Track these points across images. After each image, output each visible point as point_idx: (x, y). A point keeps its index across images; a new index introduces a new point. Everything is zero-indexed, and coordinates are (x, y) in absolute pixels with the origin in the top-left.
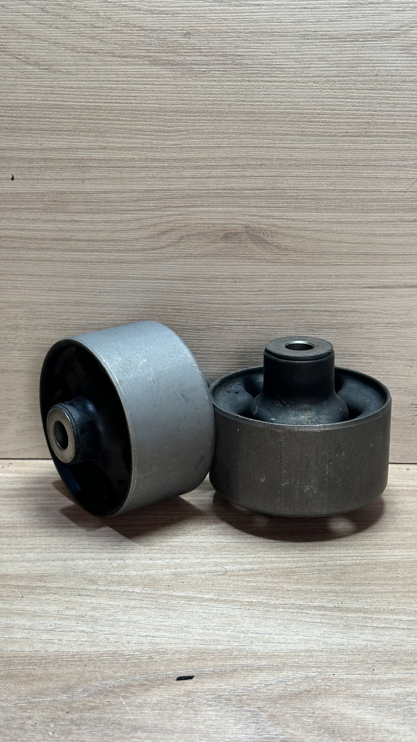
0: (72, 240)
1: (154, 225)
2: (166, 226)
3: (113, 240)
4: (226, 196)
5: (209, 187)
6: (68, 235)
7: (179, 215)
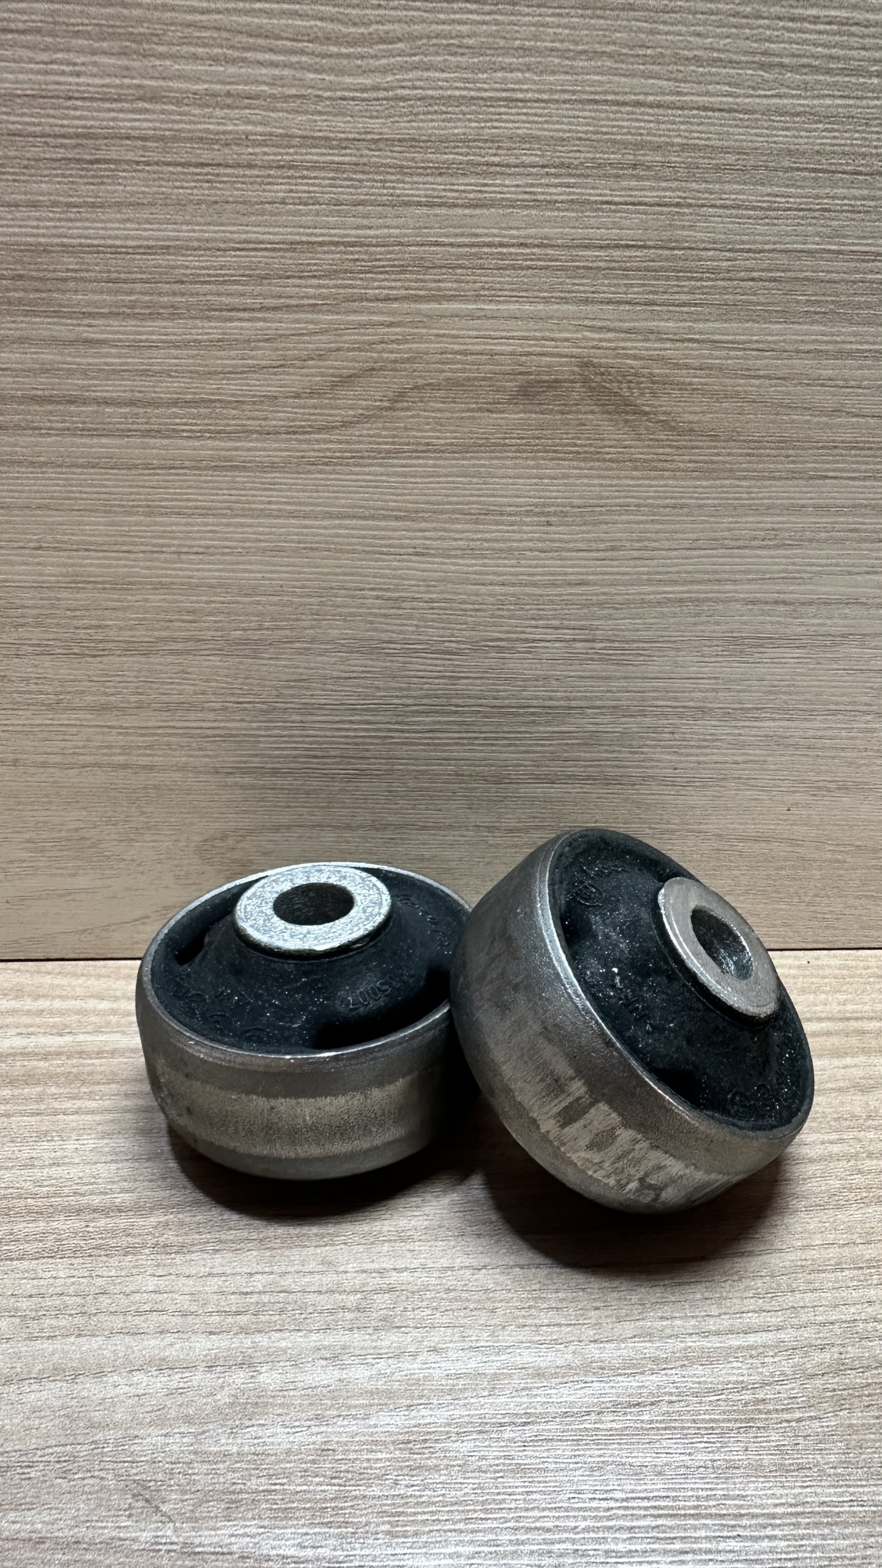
0: (85, 402)
1: (320, 357)
2: (354, 360)
3: (203, 401)
4: (529, 268)
5: (476, 235)
6: (74, 385)
7: (390, 325)
